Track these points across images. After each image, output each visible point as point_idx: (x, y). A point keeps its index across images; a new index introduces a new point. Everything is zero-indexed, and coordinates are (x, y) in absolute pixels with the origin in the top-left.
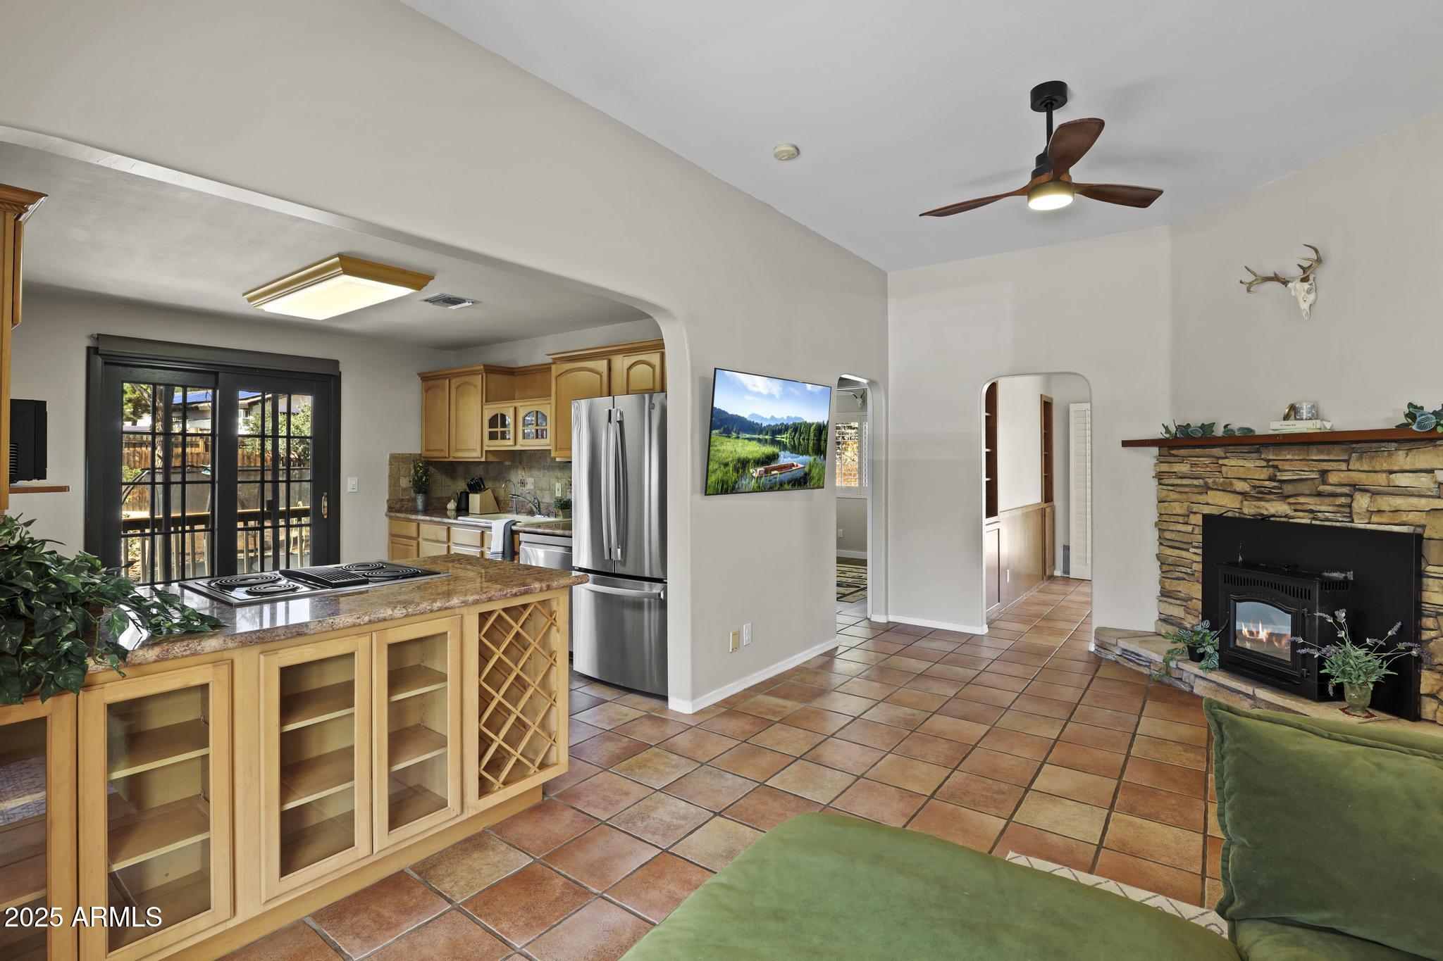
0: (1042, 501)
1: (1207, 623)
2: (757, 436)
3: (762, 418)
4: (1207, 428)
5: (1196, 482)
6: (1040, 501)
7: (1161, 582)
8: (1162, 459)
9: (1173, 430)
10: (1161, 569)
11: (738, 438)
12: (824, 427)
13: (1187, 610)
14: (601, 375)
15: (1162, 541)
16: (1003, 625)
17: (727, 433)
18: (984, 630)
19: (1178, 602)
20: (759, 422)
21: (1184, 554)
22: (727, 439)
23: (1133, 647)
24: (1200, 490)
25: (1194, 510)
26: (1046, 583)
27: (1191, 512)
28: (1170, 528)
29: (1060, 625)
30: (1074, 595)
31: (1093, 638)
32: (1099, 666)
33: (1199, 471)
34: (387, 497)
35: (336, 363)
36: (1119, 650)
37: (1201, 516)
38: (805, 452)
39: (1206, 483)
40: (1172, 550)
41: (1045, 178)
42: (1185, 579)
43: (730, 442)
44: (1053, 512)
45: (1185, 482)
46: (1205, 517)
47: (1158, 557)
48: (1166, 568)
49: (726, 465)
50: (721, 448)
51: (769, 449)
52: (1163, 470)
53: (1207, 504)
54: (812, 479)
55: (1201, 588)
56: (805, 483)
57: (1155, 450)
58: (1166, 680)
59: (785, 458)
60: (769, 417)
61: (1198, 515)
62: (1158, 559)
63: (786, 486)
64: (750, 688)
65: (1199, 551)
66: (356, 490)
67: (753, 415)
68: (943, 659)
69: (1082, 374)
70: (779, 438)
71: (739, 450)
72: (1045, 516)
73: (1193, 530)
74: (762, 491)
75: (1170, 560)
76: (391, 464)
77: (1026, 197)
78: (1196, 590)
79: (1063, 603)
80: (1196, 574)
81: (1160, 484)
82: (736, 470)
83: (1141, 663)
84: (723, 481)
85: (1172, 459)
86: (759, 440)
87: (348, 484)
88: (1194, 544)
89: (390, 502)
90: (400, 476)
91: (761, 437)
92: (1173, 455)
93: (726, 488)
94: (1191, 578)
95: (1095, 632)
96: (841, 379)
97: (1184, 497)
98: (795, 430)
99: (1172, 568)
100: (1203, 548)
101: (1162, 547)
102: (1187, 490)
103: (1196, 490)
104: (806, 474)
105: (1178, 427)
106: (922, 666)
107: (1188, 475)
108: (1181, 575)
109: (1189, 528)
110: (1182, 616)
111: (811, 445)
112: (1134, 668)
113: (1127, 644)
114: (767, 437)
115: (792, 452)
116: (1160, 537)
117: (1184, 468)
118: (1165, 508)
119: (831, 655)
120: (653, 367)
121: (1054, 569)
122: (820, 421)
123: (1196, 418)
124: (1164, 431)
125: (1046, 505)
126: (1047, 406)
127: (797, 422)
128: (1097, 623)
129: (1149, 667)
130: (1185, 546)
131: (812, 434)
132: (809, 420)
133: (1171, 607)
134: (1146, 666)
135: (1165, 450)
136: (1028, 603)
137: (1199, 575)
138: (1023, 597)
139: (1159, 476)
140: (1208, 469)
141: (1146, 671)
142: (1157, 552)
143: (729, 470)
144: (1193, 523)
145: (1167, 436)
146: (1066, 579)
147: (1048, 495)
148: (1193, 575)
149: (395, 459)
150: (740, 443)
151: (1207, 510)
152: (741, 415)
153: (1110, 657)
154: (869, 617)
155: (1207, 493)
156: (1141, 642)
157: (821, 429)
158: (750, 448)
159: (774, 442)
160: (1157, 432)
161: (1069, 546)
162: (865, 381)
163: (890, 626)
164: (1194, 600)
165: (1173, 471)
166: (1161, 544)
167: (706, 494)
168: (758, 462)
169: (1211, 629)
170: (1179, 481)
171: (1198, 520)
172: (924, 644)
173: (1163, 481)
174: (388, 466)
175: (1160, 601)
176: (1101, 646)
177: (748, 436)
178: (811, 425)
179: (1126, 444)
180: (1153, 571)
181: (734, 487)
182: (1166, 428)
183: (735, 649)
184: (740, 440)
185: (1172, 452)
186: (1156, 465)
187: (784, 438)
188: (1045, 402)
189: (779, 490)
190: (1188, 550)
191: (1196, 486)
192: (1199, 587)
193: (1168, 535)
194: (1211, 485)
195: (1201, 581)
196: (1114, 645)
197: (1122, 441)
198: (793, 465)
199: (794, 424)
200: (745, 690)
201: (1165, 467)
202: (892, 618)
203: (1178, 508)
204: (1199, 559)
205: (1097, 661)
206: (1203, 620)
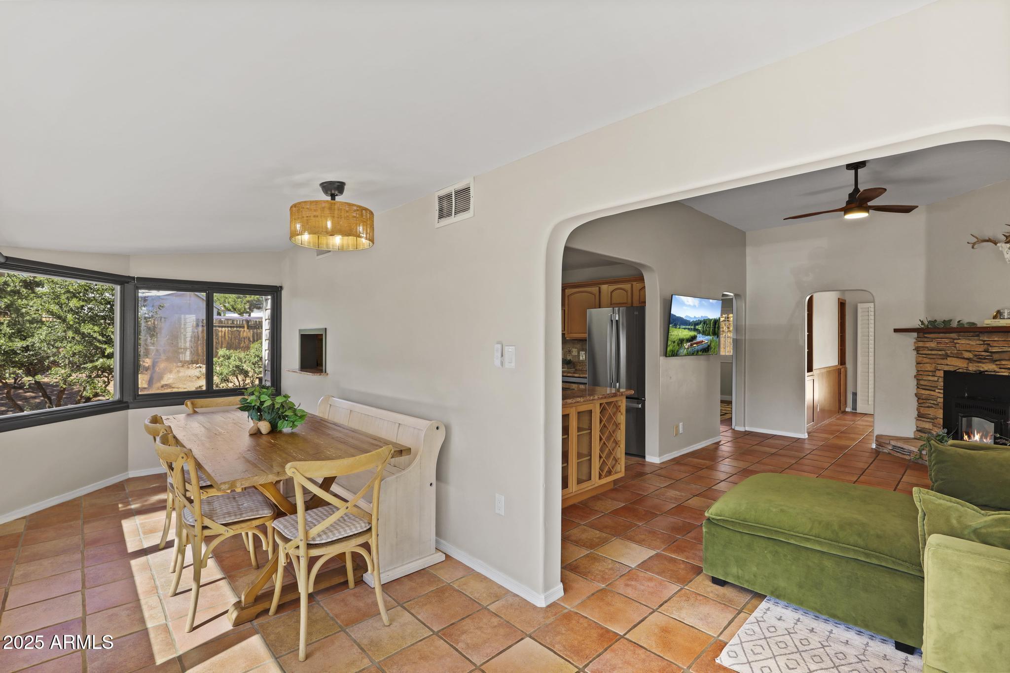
0: (839, 364)
1: (946, 430)
2: (687, 327)
3: (690, 318)
4: (947, 322)
5: (940, 353)
6: (837, 364)
7: (918, 409)
8: (919, 339)
9: (926, 323)
10: (918, 401)
11: (680, 328)
12: (717, 320)
13: (934, 425)
14: (595, 296)
15: (919, 386)
16: (815, 434)
17: (675, 326)
18: (806, 436)
19: (928, 420)
20: (689, 320)
21: (932, 393)
22: (675, 329)
23: (899, 444)
24: (942, 357)
25: (939, 368)
26: (841, 415)
27: (937, 370)
28: (924, 379)
29: (852, 436)
30: (860, 422)
31: (874, 441)
32: (879, 455)
33: (941, 346)
36: (891, 446)
37: (943, 372)
38: (708, 335)
39: (946, 353)
40: (925, 391)
41: (853, 205)
42: (933, 407)
44: (846, 372)
45: (933, 352)
46: (945, 372)
47: (916, 395)
48: (921, 401)
49: (674, 342)
50: (672, 334)
51: (693, 333)
52: (920, 345)
53: (947, 365)
54: (711, 349)
55: (942, 412)
56: (708, 351)
57: (915, 335)
58: (920, 461)
59: (700, 338)
60: (693, 317)
61: (941, 371)
62: (916, 396)
63: (700, 353)
64: (683, 455)
65: (942, 391)
67: (687, 316)
68: (784, 448)
69: (868, 290)
70: (697, 327)
71: (680, 334)
72: (841, 373)
73: (938, 379)
74: (689, 355)
75: (924, 397)
77: (843, 212)
78: (940, 413)
79: (853, 425)
80: (940, 404)
81: (918, 354)
82: (678, 344)
83: (904, 453)
84: (672, 351)
85: (926, 340)
86: (689, 329)
88: (939, 387)
91: (689, 327)
92: (926, 337)
93: (674, 354)
94: (937, 407)
95: (876, 436)
96: (723, 294)
97: (932, 361)
98: (704, 323)
99: (924, 401)
100: (944, 390)
101: (919, 389)
102: (935, 357)
103: (939, 357)
104: (708, 346)
105: (929, 322)
106: (774, 451)
107: (935, 349)
108: (930, 405)
109: (936, 379)
110: (931, 428)
111: (711, 330)
112: (901, 456)
113: (896, 443)
114: (692, 327)
115: (703, 335)
116: (917, 384)
117: (933, 345)
118: (921, 367)
119: (718, 444)
120: (626, 291)
121: (846, 407)
122: (716, 318)
123: (941, 316)
124: (920, 323)
125: (841, 367)
126: (842, 305)
127: (706, 318)
128: (876, 433)
129: (910, 455)
130: (933, 389)
131: (712, 325)
132: (711, 318)
133: (924, 423)
134: (908, 455)
135: (921, 334)
136: (830, 424)
137: (941, 405)
138: (826, 422)
139: (917, 349)
140: (948, 345)
141: (907, 457)
142: (916, 392)
143: (676, 344)
144: (938, 375)
145: (923, 326)
146: (854, 413)
147: (842, 360)
148: (938, 405)
150: (680, 330)
151: (947, 368)
152: (681, 316)
153: (885, 451)
154: (733, 428)
155: (947, 359)
156: (904, 442)
157: (716, 322)
158: (684, 333)
159: (695, 330)
160: (916, 324)
161: (856, 393)
162: (732, 294)
163: (747, 433)
164: (938, 419)
165: (926, 346)
166: (918, 388)
167: (665, 357)
168: (688, 340)
169: (948, 433)
170: (930, 352)
171: (941, 374)
172: (771, 441)
173: (920, 352)
175: (917, 420)
176: (879, 444)
177: (684, 327)
178: (711, 320)
179: (896, 331)
180: (913, 403)
181: (677, 353)
182: (922, 322)
183: (676, 434)
184: (681, 329)
185: (925, 335)
186: (915, 343)
187: (699, 327)
188: (841, 303)
189: (696, 355)
190: (934, 391)
191: (940, 355)
192: (942, 411)
193: (922, 382)
194: (949, 354)
195: (942, 408)
196: (888, 444)
197: (894, 329)
198: (703, 341)
199: (704, 320)
200: (680, 456)
201: (921, 344)
202: (748, 429)
203: (929, 367)
204: (942, 396)
205: (877, 453)
206: (943, 428)
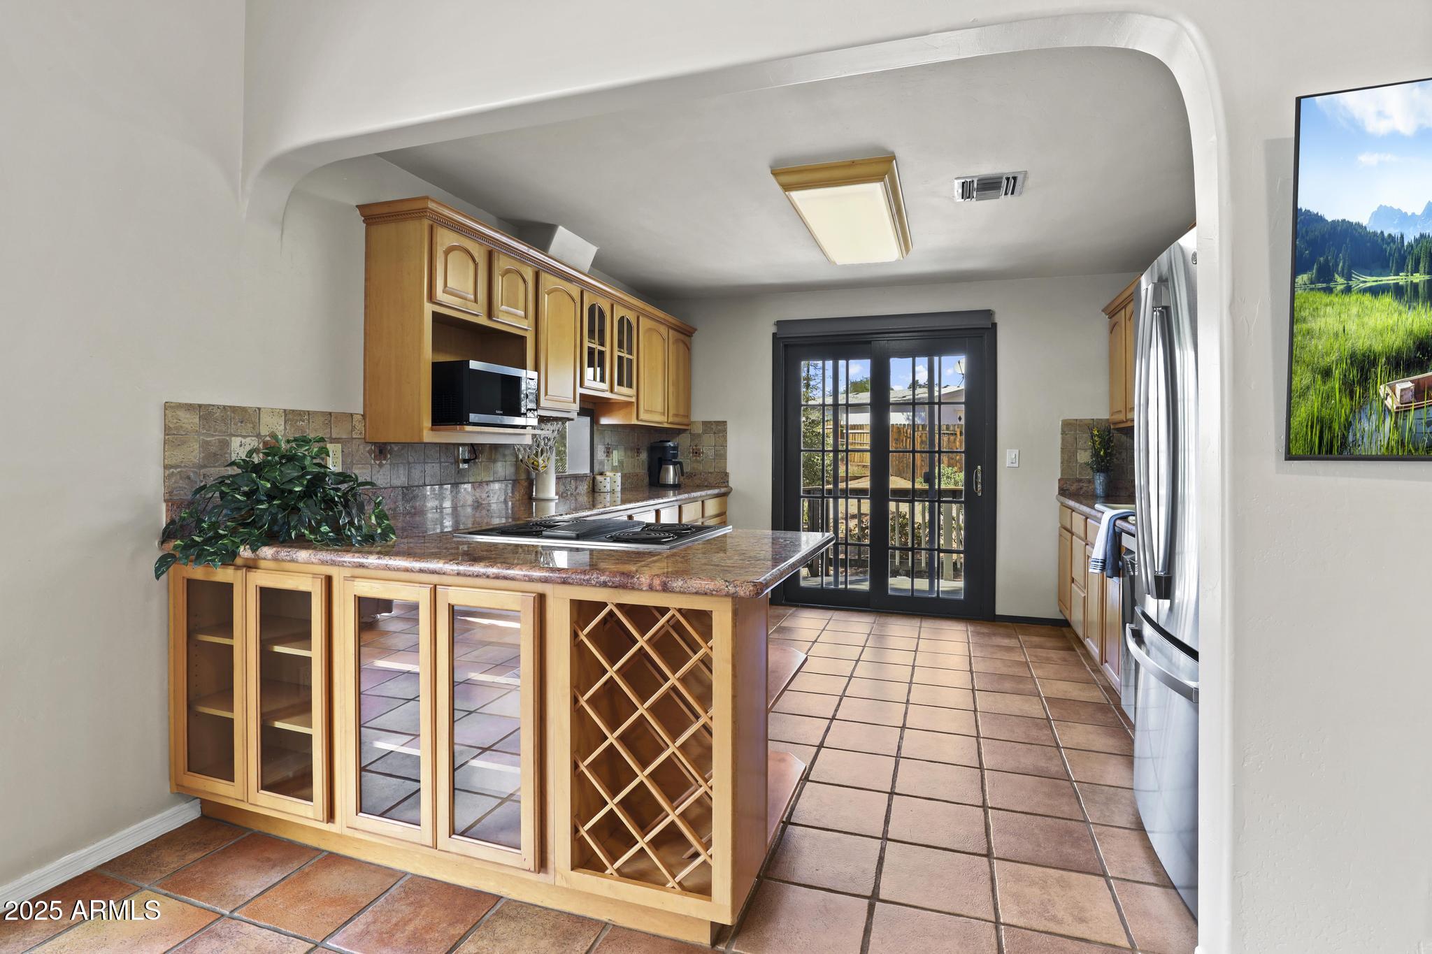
17: (1325, 280)
20: (1396, 234)
22: (1326, 299)
34: (1059, 476)
35: (989, 313)
43: (1331, 304)
49: (1327, 373)
50: (1316, 326)
66: (1016, 465)
71: (1353, 328)
76: (1063, 433)
82: (1350, 388)
84: (1321, 420)
87: (1007, 457)
89: (1062, 482)
90: (1076, 448)
91: (1402, 278)
143: (1333, 388)
149: (1069, 426)
152: (1354, 221)
158: (1376, 321)
167: (1290, 457)
174: (1059, 436)
177: (1374, 282)
181: (1344, 439)
184: (1353, 299)
